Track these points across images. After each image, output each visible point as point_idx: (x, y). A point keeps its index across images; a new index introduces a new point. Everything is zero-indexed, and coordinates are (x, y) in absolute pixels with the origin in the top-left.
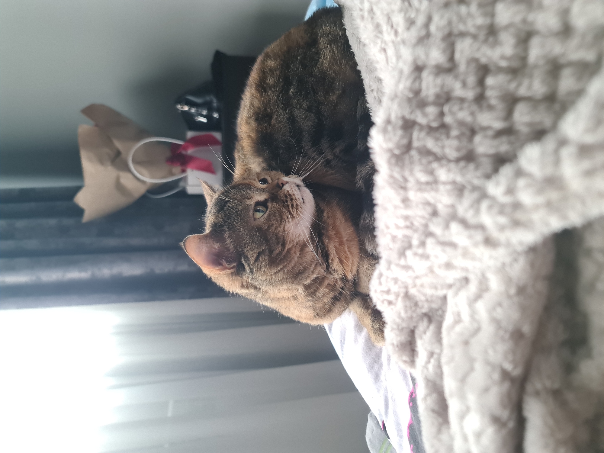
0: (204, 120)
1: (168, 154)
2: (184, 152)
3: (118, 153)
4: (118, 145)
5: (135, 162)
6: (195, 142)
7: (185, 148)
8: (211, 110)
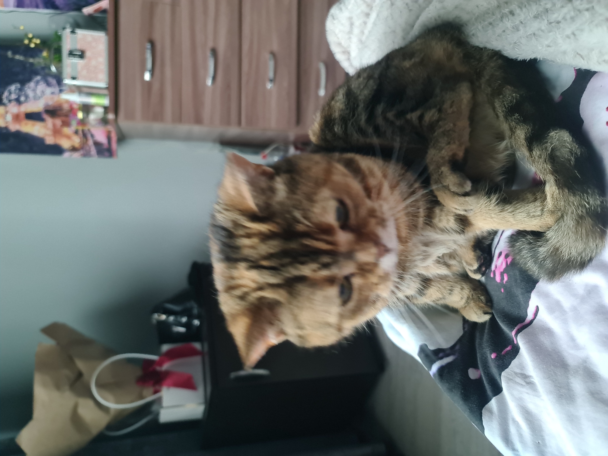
0: (182, 330)
1: (139, 372)
2: (158, 368)
3: (80, 375)
4: (81, 365)
5: (99, 385)
6: (171, 355)
7: (160, 363)
8: (191, 317)
